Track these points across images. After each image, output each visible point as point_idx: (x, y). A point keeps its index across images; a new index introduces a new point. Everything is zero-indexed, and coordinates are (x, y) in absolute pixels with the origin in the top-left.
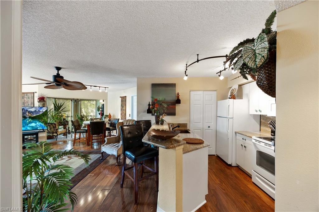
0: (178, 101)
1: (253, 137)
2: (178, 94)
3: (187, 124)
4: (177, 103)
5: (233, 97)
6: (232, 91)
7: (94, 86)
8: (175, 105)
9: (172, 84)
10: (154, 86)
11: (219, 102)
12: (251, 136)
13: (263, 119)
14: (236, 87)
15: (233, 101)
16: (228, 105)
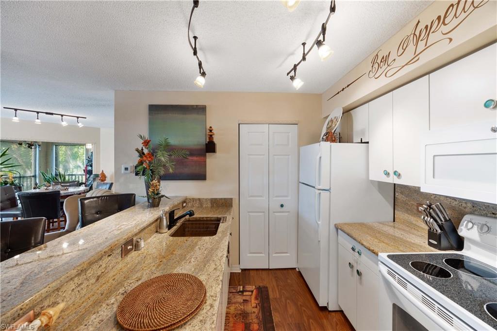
0: (210, 147)
1: (380, 254)
2: (211, 131)
3: (232, 199)
4: (207, 152)
5: (331, 137)
6: (330, 124)
7: (47, 113)
8: (205, 156)
9: (197, 106)
10: (154, 109)
11: (302, 149)
12: (376, 250)
13: (402, 193)
14: (337, 113)
15: (331, 146)
16: (318, 157)
